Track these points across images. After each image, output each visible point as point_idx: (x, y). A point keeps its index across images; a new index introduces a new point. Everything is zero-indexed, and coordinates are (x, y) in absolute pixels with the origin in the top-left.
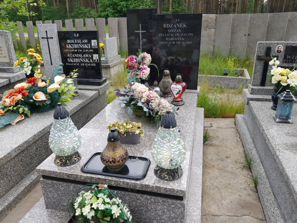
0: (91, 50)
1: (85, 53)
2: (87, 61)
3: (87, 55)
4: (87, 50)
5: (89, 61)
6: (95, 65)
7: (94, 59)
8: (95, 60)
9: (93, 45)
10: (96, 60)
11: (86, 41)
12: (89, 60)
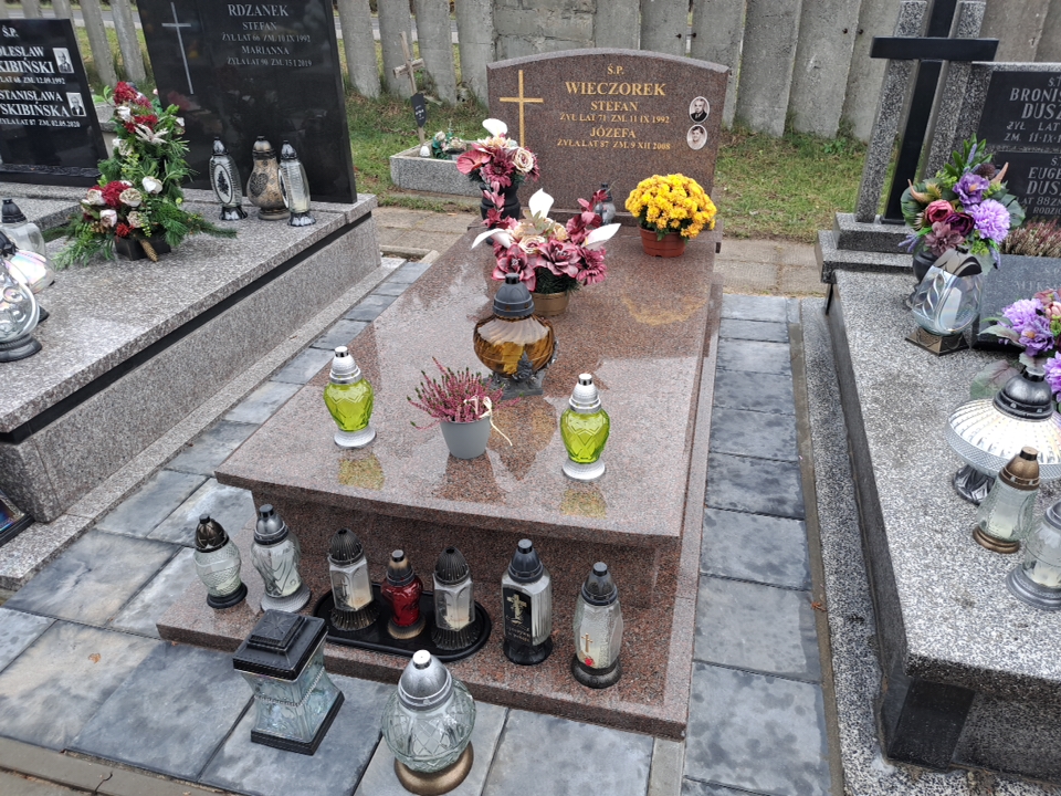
0: (58, 80)
1: (45, 88)
2: (54, 112)
3: (50, 96)
4: (47, 80)
5: (60, 112)
6: (78, 125)
7: (72, 106)
8: (74, 109)
9: (59, 63)
10: (78, 111)
11: (39, 51)
12: (60, 110)
